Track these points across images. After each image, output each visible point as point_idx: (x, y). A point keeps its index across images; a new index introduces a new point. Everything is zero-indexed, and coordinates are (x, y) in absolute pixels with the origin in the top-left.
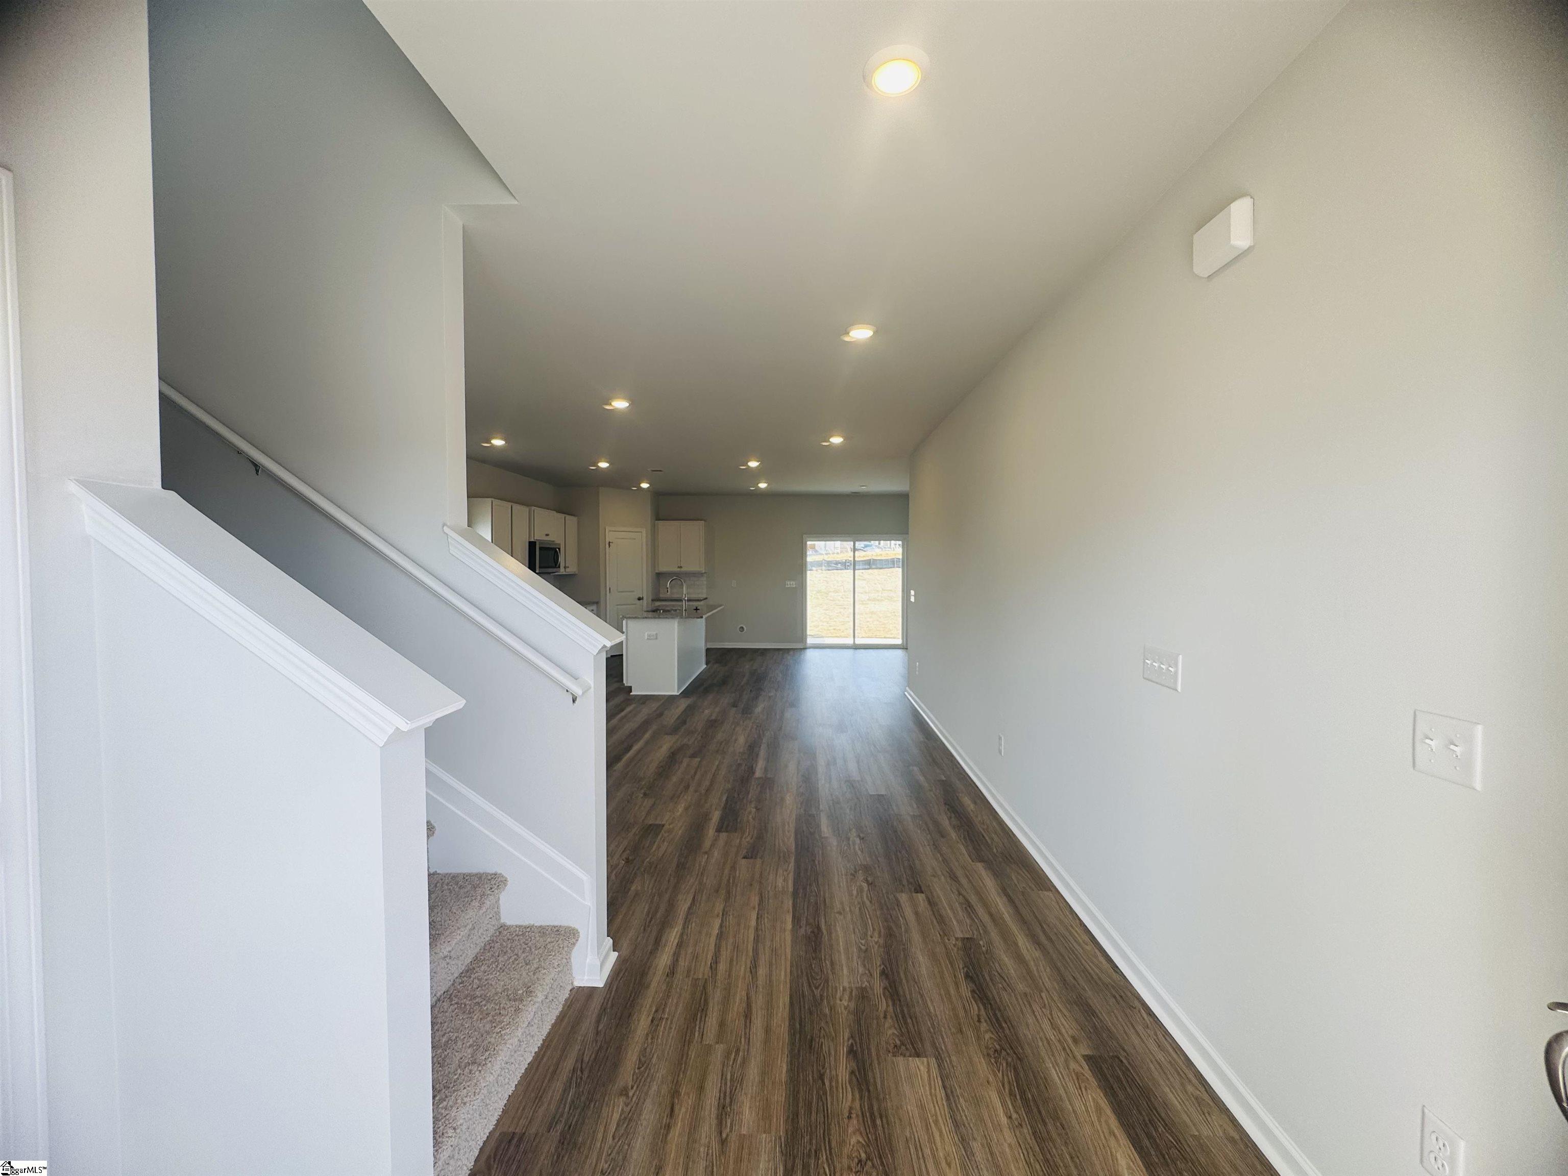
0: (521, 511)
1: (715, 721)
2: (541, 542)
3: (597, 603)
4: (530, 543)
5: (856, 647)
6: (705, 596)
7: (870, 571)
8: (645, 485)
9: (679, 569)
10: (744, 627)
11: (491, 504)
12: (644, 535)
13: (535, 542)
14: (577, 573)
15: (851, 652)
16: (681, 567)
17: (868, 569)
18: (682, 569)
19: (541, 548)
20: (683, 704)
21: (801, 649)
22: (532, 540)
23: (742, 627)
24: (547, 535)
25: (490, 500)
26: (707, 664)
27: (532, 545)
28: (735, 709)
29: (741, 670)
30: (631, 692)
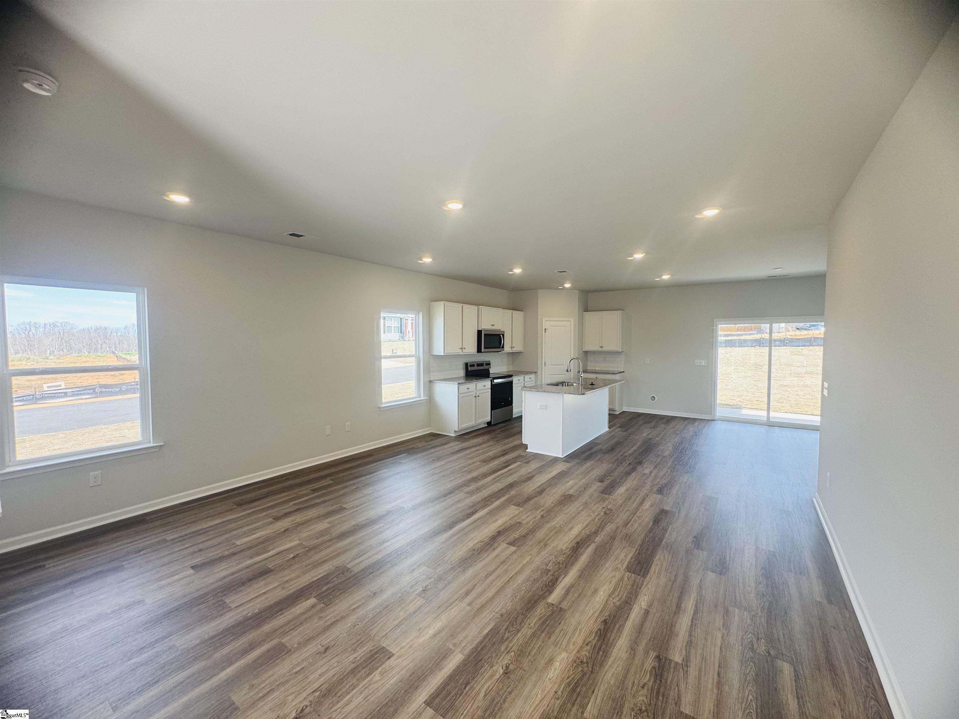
0: (470, 310)
1: (570, 496)
2: (485, 330)
3: (536, 373)
4: (478, 331)
5: (770, 424)
6: (623, 370)
7: (811, 348)
8: (567, 285)
9: (601, 349)
10: (655, 397)
11: (443, 306)
12: (573, 323)
13: (481, 331)
14: (523, 351)
15: (763, 429)
16: (602, 347)
17: (808, 346)
18: (603, 349)
19: (485, 334)
20: (560, 468)
21: (709, 420)
22: (480, 329)
23: (654, 397)
24: (493, 325)
25: (442, 303)
26: (610, 427)
27: (479, 332)
28: (600, 483)
29: (637, 437)
30: (527, 449)
